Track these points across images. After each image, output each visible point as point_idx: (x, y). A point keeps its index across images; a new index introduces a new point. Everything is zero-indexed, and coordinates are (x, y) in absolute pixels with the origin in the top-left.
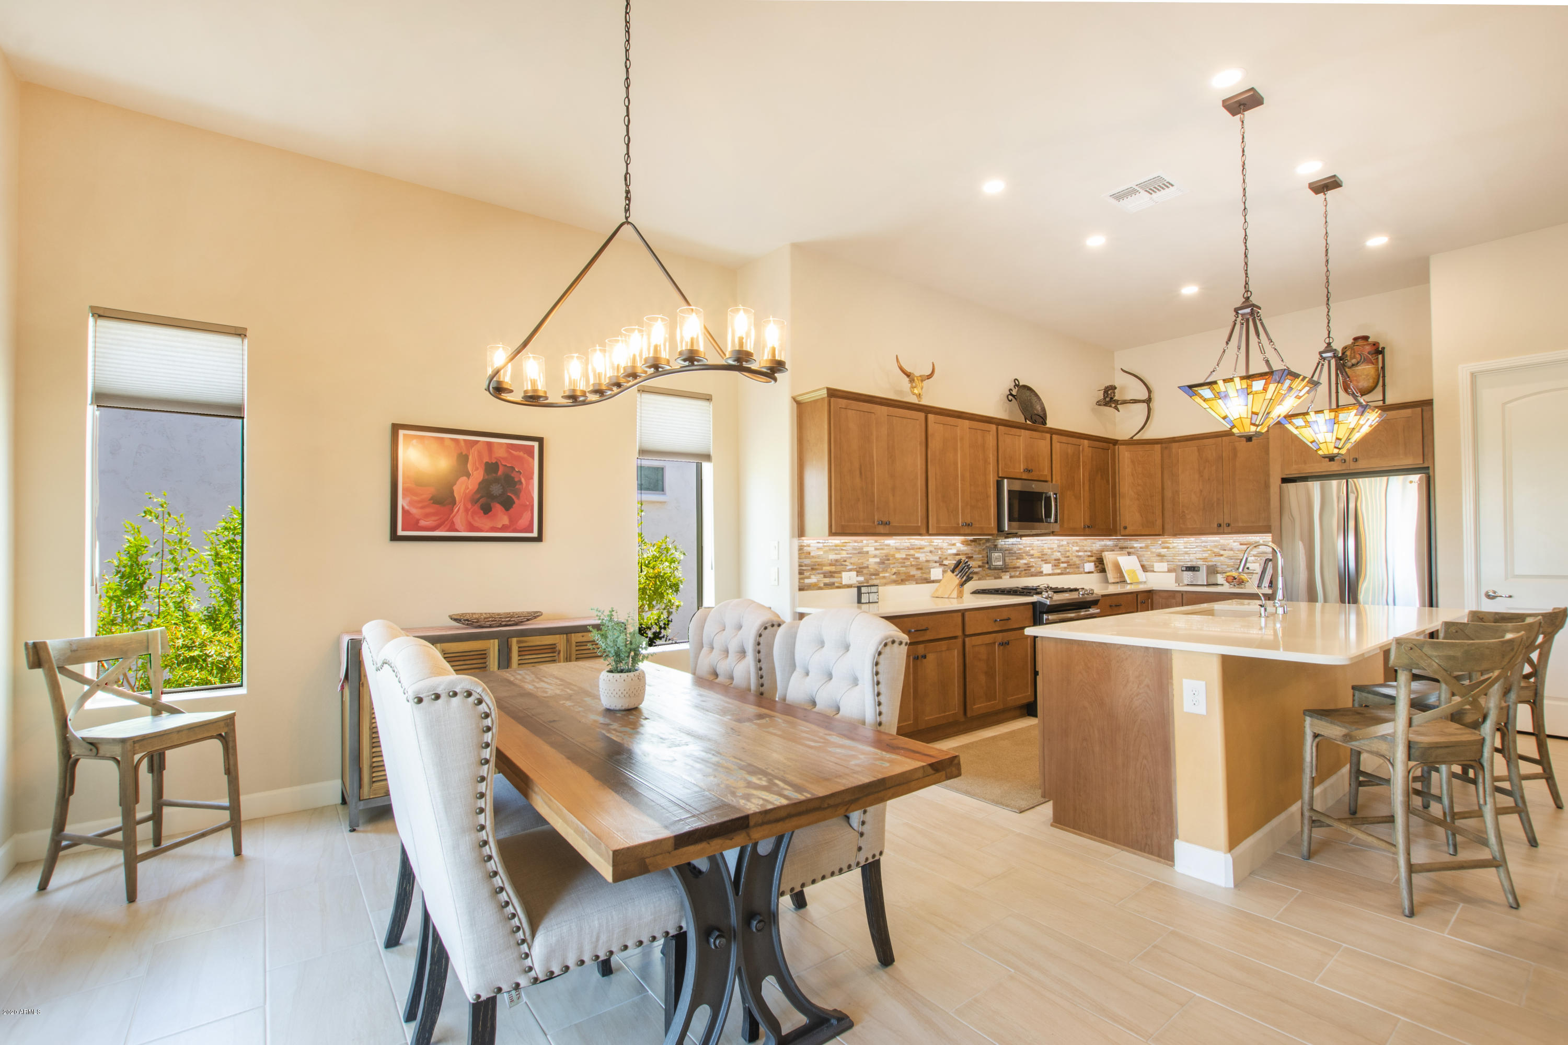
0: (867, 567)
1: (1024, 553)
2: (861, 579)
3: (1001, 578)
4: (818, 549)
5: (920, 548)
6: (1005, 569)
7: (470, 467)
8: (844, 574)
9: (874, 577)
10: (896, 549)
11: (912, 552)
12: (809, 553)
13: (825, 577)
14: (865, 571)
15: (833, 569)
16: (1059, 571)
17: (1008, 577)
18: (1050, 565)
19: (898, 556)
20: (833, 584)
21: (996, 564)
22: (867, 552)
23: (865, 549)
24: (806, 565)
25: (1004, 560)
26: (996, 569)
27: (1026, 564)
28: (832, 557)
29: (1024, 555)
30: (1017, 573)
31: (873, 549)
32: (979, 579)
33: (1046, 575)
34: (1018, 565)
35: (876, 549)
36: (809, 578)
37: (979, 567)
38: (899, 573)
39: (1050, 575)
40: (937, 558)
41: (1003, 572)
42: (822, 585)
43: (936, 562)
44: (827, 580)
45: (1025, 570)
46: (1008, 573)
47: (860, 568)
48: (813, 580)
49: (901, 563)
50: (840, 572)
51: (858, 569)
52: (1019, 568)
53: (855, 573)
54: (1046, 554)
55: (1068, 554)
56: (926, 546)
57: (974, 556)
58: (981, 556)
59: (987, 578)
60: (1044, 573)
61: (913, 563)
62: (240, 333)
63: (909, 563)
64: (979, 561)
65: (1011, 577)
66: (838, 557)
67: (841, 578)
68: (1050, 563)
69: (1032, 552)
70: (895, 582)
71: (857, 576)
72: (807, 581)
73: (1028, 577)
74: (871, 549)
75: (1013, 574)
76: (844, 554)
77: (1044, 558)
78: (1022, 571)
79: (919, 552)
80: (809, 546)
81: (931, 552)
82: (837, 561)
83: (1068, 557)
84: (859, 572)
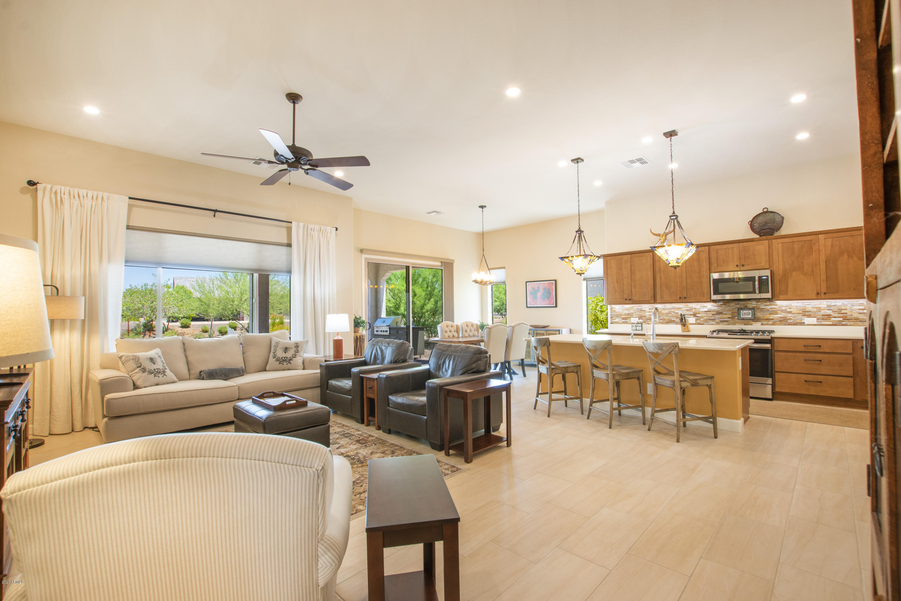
0: (645, 316)
1: (779, 310)
2: (641, 321)
3: (752, 325)
4: (619, 309)
5: (679, 309)
6: (755, 319)
7: (540, 289)
8: (632, 319)
9: (648, 320)
10: (662, 309)
11: (673, 310)
12: (615, 311)
13: (623, 319)
14: (643, 318)
15: (627, 316)
16: (831, 323)
17: (760, 324)
18: (815, 319)
19: (663, 312)
20: (627, 322)
21: (743, 317)
22: (645, 310)
23: (643, 309)
24: (614, 315)
25: (754, 314)
26: (743, 319)
27: (781, 317)
28: (627, 312)
29: (778, 312)
30: (771, 323)
31: (648, 309)
32: (728, 325)
33: (808, 325)
34: (771, 318)
35: (649, 309)
36: (615, 319)
37: (729, 318)
38: (664, 319)
39: (815, 325)
40: (692, 313)
41: (753, 321)
42: (621, 322)
43: (691, 315)
44: (624, 321)
45: (780, 321)
46: (760, 322)
47: (641, 317)
48: (617, 320)
49: (666, 315)
50: (630, 318)
51: (640, 317)
52: (773, 319)
53: (638, 318)
54: (810, 312)
55: (843, 312)
56: (683, 307)
57: (724, 312)
58: (731, 312)
59: (737, 324)
60: (806, 323)
61: (674, 315)
62: (504, 268)
63: (671, 315)
64: (728, 315)
65: (762, 325)
66: (629, 312)
67: (631, 320)
68: (815, 317)
69: (789, 310)
70: (662, 323)
71: (639, 319)
72: (614, 321)
73: (785, 325)
74: (647, 309)
75: (764, 323)
76: (632, 311)
77: (806, 313)
78: (776, 322)
79: (678, 310)
80: (615, 308)
81: (687, 310)
82: (628, 313)
83: (846, 313)
84: (640, 318)
